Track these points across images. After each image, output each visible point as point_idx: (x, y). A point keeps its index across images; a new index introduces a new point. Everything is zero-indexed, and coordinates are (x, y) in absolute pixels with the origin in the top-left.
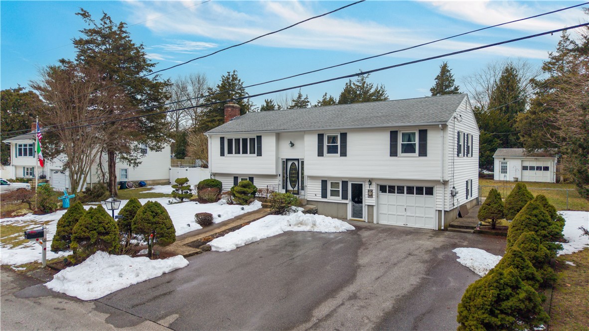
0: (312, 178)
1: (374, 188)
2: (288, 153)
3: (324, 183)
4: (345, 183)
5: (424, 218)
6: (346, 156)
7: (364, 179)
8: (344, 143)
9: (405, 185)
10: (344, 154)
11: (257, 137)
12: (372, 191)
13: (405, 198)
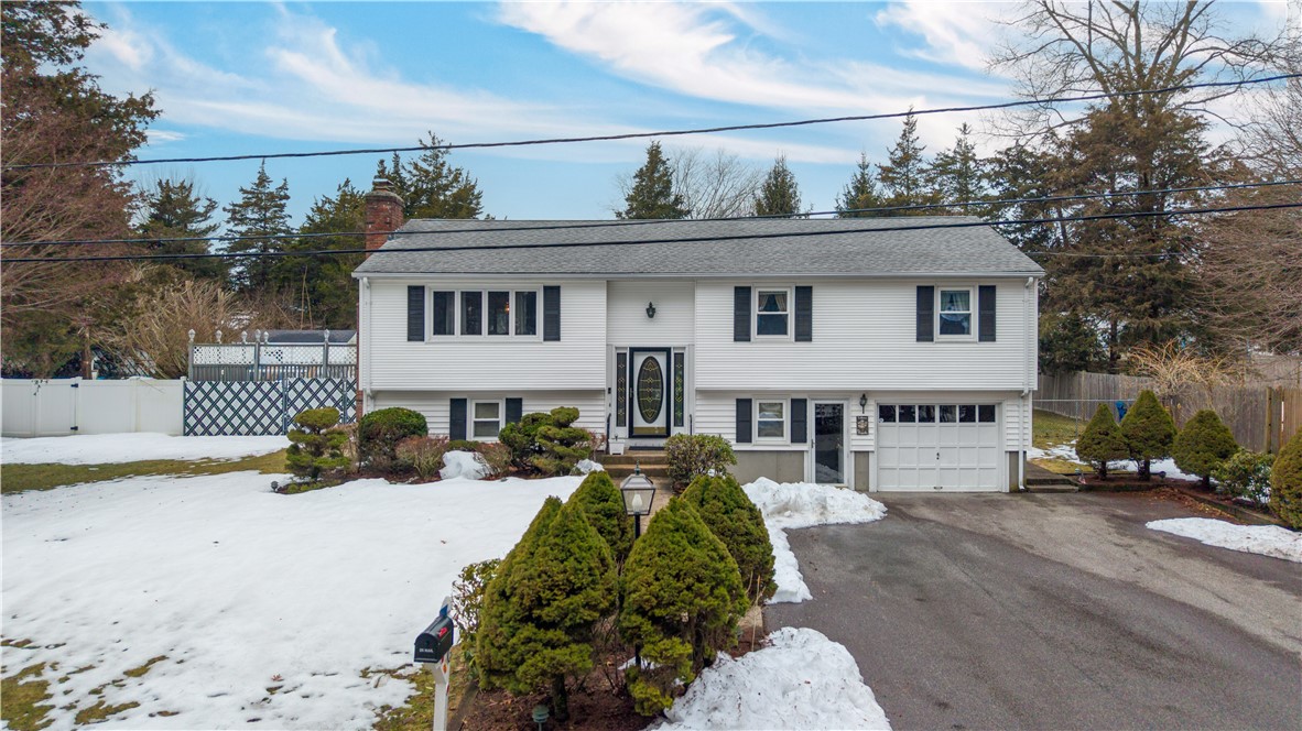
0: (708, 394)
1: (872, 412)
2: (637, 332)
3: (744, 406)
4: (799, 405)
5: (976, 472)
6: (810, 340)
7: (848, 394)
8: (804, 310)
9: (936, 402)
10: (804, 334)
11: (547, 289)
12: (866, 419)
13: (935, 432)
